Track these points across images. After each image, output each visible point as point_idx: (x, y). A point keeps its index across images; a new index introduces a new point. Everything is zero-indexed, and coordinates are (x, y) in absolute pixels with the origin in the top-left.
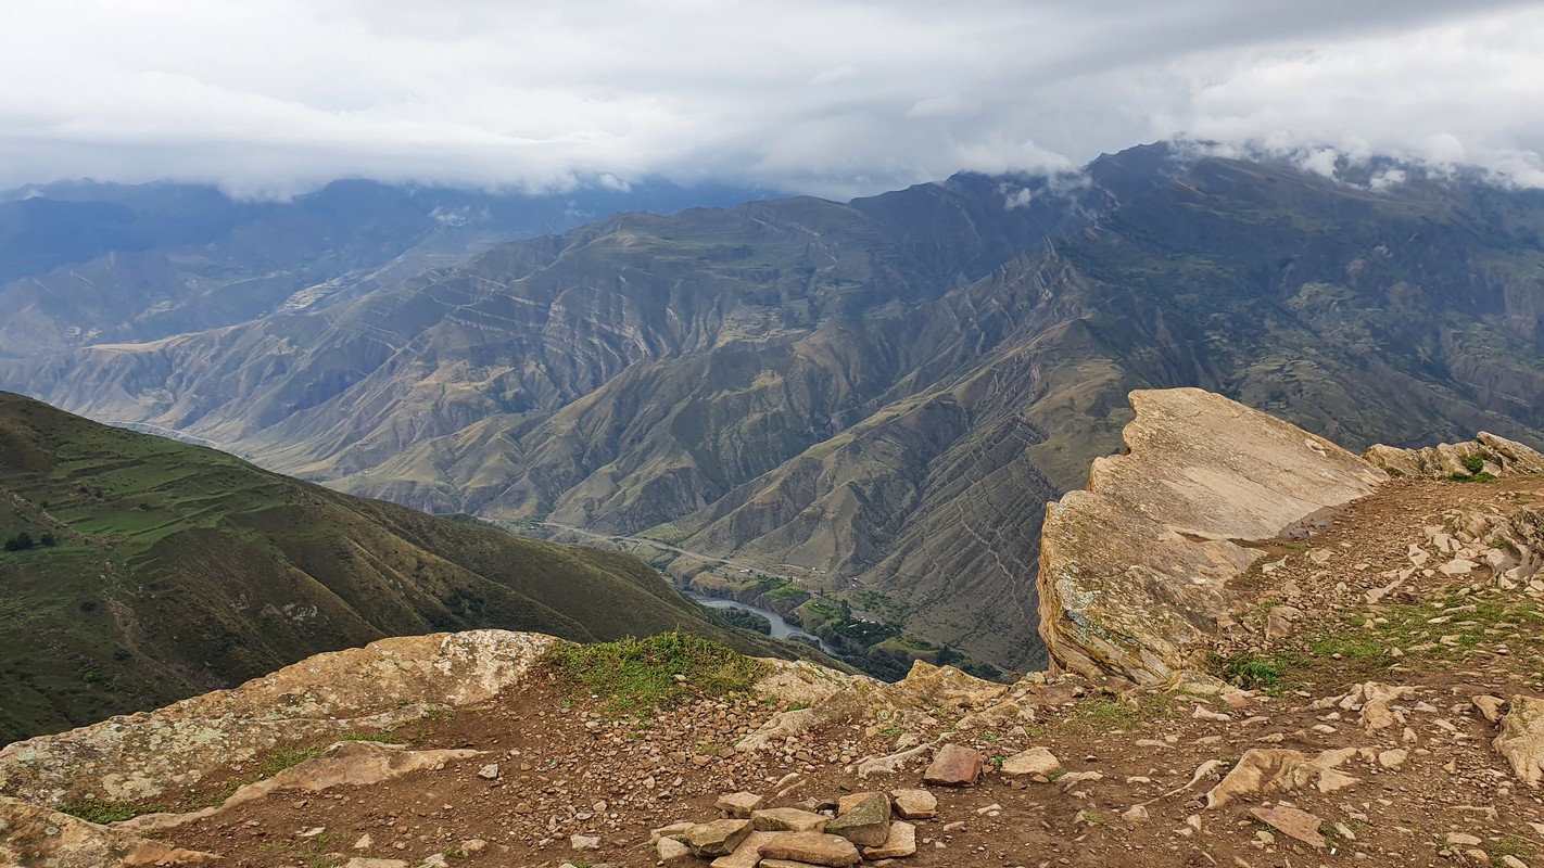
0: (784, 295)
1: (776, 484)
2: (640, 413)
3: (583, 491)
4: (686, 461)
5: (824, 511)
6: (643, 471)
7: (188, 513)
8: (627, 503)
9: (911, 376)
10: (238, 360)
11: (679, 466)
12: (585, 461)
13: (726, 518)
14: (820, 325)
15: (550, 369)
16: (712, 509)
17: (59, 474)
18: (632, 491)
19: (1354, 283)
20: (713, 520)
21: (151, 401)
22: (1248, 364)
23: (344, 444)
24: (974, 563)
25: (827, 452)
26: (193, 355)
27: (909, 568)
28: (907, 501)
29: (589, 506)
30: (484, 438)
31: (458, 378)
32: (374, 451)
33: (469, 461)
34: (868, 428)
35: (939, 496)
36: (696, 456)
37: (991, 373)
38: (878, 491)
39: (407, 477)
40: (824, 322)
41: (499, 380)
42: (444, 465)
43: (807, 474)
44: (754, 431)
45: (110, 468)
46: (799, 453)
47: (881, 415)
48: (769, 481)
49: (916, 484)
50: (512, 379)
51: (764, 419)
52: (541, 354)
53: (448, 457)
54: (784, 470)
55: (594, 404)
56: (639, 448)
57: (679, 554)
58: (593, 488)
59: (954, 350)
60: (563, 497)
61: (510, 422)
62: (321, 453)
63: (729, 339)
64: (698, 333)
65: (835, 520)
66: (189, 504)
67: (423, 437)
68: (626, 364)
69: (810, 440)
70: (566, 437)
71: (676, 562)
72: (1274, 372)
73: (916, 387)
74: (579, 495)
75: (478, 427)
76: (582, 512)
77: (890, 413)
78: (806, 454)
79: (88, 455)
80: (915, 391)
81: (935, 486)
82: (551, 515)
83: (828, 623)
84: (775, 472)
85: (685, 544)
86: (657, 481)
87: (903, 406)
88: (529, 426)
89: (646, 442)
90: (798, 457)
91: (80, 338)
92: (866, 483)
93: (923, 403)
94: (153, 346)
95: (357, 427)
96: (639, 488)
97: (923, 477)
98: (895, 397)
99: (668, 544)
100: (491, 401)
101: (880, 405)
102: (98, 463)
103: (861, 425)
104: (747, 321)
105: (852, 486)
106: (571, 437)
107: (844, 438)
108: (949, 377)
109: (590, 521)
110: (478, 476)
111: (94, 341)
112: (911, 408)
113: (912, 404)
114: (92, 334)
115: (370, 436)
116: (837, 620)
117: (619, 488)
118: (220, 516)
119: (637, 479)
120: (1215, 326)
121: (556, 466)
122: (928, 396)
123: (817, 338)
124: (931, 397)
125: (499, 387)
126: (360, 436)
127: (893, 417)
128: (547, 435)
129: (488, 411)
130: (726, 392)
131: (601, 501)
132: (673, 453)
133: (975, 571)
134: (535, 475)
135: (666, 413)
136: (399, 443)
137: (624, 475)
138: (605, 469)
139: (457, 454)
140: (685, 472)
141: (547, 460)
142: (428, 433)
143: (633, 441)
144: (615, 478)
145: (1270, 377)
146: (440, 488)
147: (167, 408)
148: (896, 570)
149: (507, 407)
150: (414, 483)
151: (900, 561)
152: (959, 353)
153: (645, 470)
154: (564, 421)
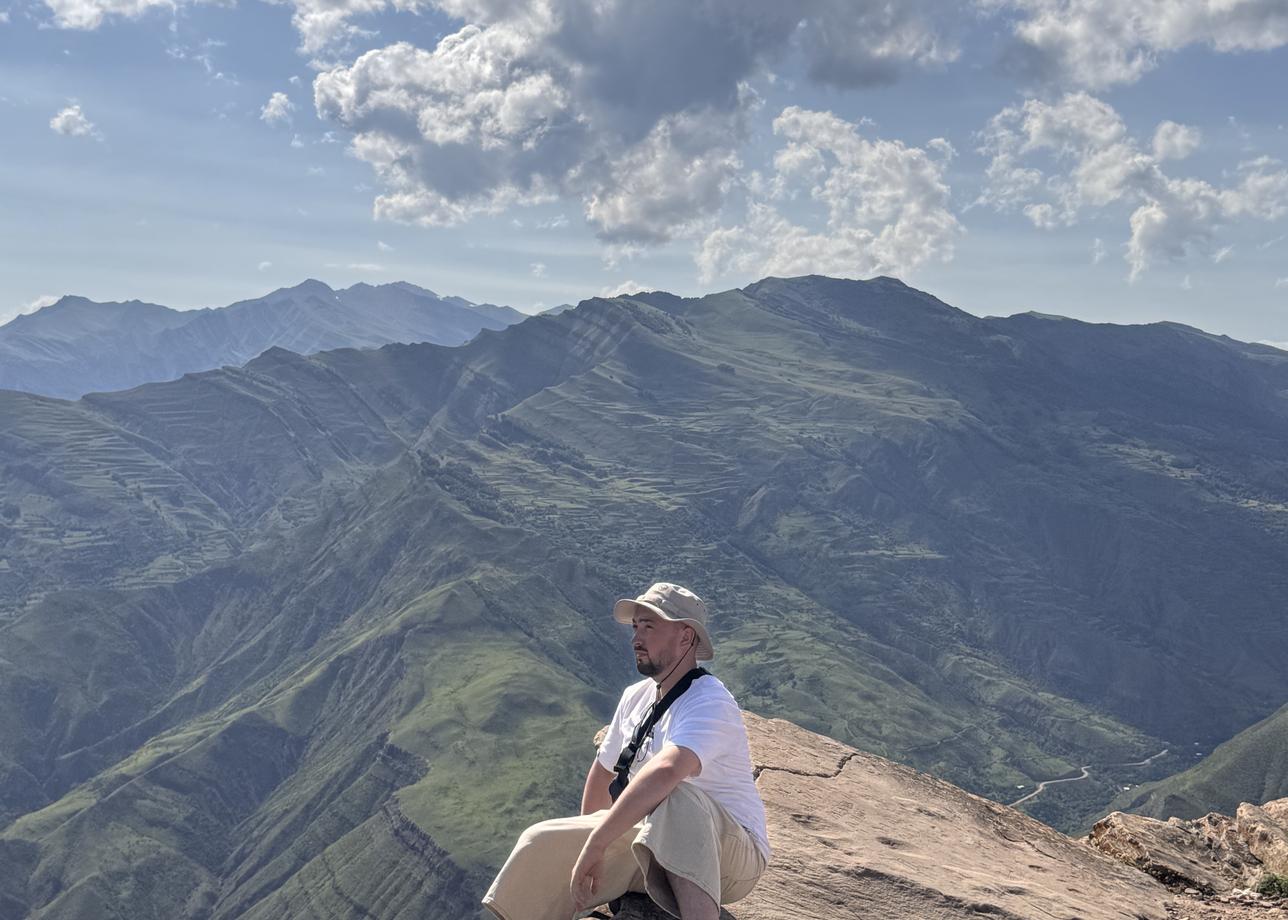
9: (195, 684)
25: (46, 828)
34: (124, 778)
35: (252, 885)
37: (332, 671)
59: (268, 636)
69: (17, 806)
72: (751, 650)
73: (205, 702)
77: (162, 751)
80: (206, 707)
81: (243, 869)
87: (186, 736)
92: (121, 876)
93: (219, 730)
97: (221, 856)
98: (169, 721)
101: (144, 736)
103: (109, 773)
105: (93, 880)
107: (80, 798)
108: (260, 684)
112: (200, 738)
113: (199, 732)
122: (228, 715)
124: (233, 717)
127: (168, 756)
145: (748, 658)
152: (276, 642)
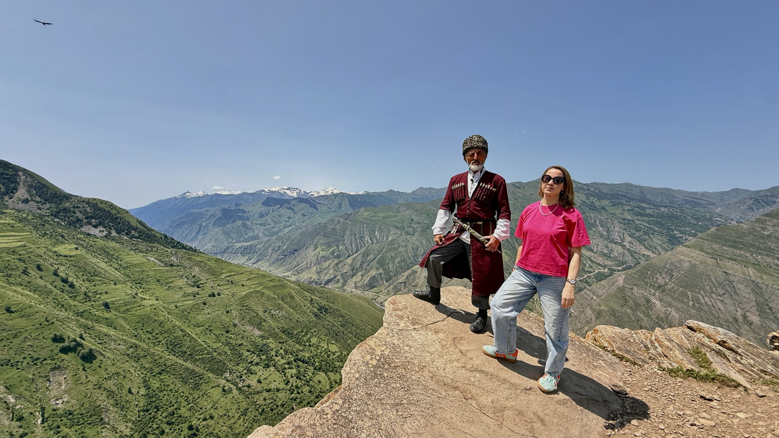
0: (406, 227)
1: (405, 277)
2: (369, 258)
4: (381, 271)
5: (418, 284)
7: (253, 286)
8: (366, 282)
10: (269, 246)
11: (379, 272)
12: (354, 272)
13: (392, 286)
14: (416, 234)
15: (346, 247)
16: (387, 284)
17: (223, 276)
18: (367, 280)
20: (388, 287)
21: (247, 258)
23: (294, 268)
26: (258, 246)
29: (355, 283)
30: (329, 266)
31: (323, 250)
32: (302, 269)
33: (325, 271)
36: (384, 269)
39: (310, 276)
40: (417, 234)
41: (333, 250)
42: (318, 273)
43: (413, 274)
44: (399, 263)
45: (235, 275)
46: (411, 268)
48: (403, 276)
50: (337, 250)
52: (343, 244)
53: (320, 270)
54: (407, 273)
55: (357, 256)
57: (378, 296)
58: (357, 278)
60: (349, 281)
61: (336, 261)
62: (288, 270)
63: (391, 238)
64: (383, 237)
65: (421, 286)
66: (254, 284)
67: (314, 265)
68: (365, 246)
70: (350, 265)
71: (378, 298)
74: (353, 280)
75: (327, 263)
76: (354, 285)
78: (413, 269)
79: (230, 272)
82: (346, 286)
84: (404, 274)
85: (381, 293)
86: (373, 277)
88: (340, 262)
89: (370, 266)
90: (411, 270)
91: (231, 242)
94: (248, 244)
95: (297, 263)
96: (369, 278)
99: (376, 293)
100: (331, 256)
102: (232, 274)
104: (396, 233)
109: (356, 287)
110: (328, 275)
111: (235, 243)
114: (234, 241)
115: (301, 265)
117: (363, 278)
118: (261, 287)
119: (368, 276)
121: (347, 273)
123: (415, 238)
126: (298, 265)
128: (345, 264)
129: (330, 258)
130: (391, 253)
131: (359, 282)
132: (377, 269)
134: (342, 275)
135: (375, 258)
136: (308, 268)
137: (364, 275)
138: (360, 273)
139: (322, 270)
140: (380, 274)
141: (345, 271)
142: (315, 265)
143: (367, 266)
144: (362, 276)
146: (318, 279)
147: (251, 260)
149: (335, 257)
150: (311, 278)
153: (370, 274)
154: (349, 261)
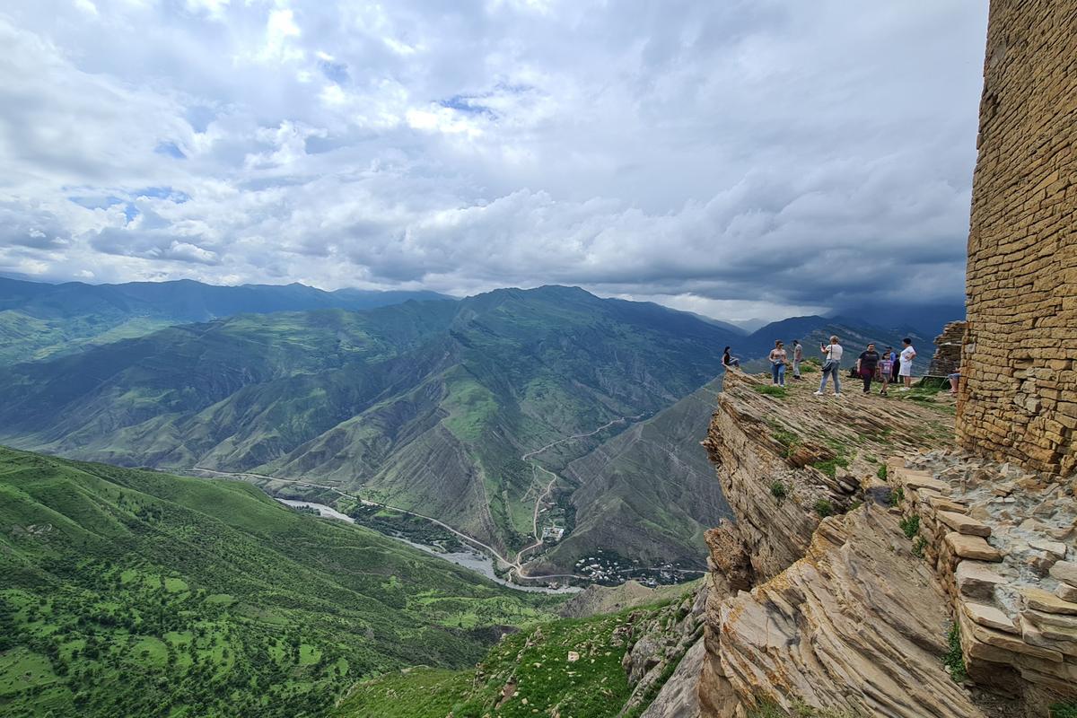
1: (323, 443)
2: (249, 410)
3: (217, 451)
5: (347, 454)
6: (250, 440)
8: (241, 456)
9: (388, 390)
11: (270, 436)
12: (218, 435)
13: (297, 460)
15: (198, 390)
16: (289, 456)
18: (244, 451)
19: (565, 349)
20: (290, 461)
22: (527, 382)
24: (419, 473)
25: (348, 426)
27: (389, 477)
28: (388, 446)
29: (220, 459)
30: (158, 427)
31: (141, 396)
32: (87, 436)
33: (149, 438)
34: (369, 414)
35: (403, 443)
36: (280, 430)
37: (424, 387)
38: (374, 442)
39: (109, 449)
41: (168, 395)
42: (132, 442)
43: (338, 437)
44: (311, 417)
46: (334, 427)
47: (375, 408)
48: (319, 441)
49: (392, 438)
50: (175, 396)
51: (316, 412)
52: (193, 382)
53: (135, 437)
54: (326, 435)
55: (223, 407)
56: (249, 428)
57: (271, 480)
58: (223, 449)
59: (407, 377)
60: (204, 455)
61: (174, 417)
63: (297, 373)
65: (353, 457)
67: (120, 427)
68: (241, 386)
69: (341, 420)
70: (207, 424)
71: (269, 484)
73: (391, 394)
74: (214, 454)
75: (154, 421)
76: (215, 462)
77: (380, 406)
78: (338, 427)
81: (401, 439)
82: (197, 465)
83: (350, 507)
84: (321, 436)
85: (274, 474)
86: (258, 444)
87: (385, 403)
88: (186, 418)
89: (253, 425)
90: (333, 429)
92: (368, 439)
93: (395, 402)
96: (248, 448)
97: (395, 435)
98: (381, 399)
99: (264, 475)
100: (162, 407)
101: (374, 402)
103: (365, 412)
105: (361, 440)
106: (210, 423)
107: (357, 419)
108: (405, 390)
109: (221, 467)
110: (154, 447)
112: (389, 404)
113: (390, 402)
115: (84, 428)
116: (354, 505)
117: (237, 448)
119: (247, 444)
120: (515, 367)
121: (200, 439)
122: (396, 398)
123: (342, 373)
124: (398, 398)
125: (167, 399)
127: (381, 408)
128: (197, 423)
129: (160, 412)
130: (296, 399)
131: (226, 456)
132: (268, 429)
133: (419, 477)
134: (188, 445)
135: (264, 410)
136: (104, 431)
137: (240, 443)
138: (229, 439)
139: (141, 436)
140: (274, 439)
141: (196, 436)
142: (123, 425)
143: (244, 425)
144: (235, 444)
146: (130, 454)
148: (383, 479)
149: (173, 409)
151: (385, 474)
152: (410, 379)
153: (252, 439)
154: (206, 416)
